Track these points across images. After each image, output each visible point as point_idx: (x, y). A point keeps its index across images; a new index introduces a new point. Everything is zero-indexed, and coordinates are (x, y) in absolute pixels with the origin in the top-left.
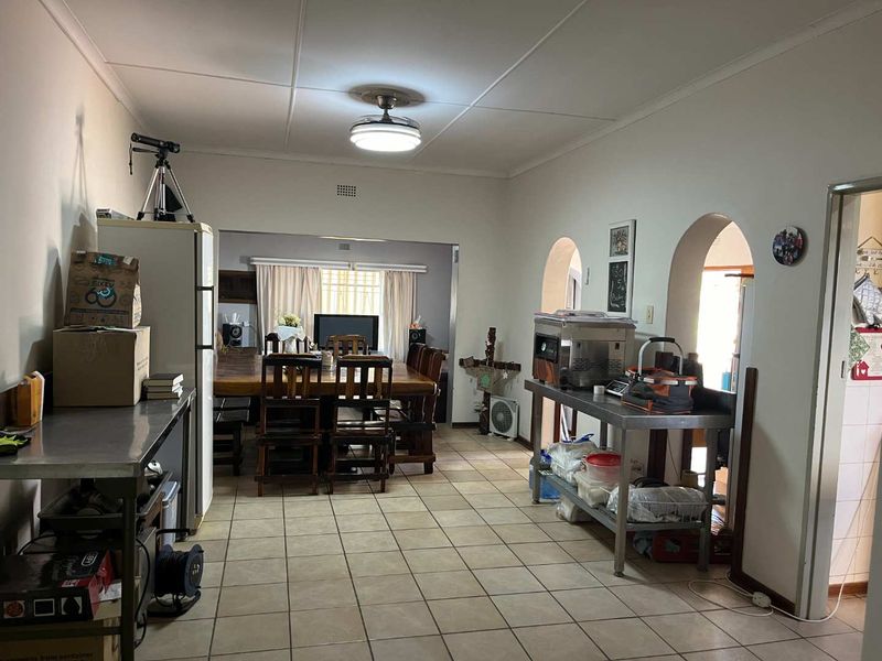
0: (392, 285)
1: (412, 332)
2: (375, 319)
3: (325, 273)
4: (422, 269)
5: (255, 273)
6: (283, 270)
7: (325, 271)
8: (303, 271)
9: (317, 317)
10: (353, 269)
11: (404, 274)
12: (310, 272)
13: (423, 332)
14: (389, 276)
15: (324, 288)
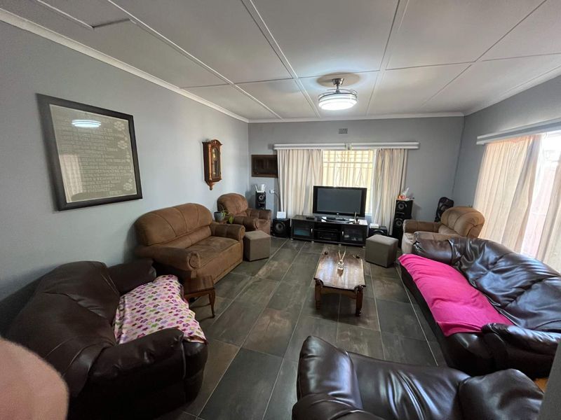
0: (383, 161)
1: (399, 203)
2: (364, 191)
3: (325, 153)
4: (413, 145)
5: (277, 156)
6: (295, 152)
7: (327, 152)
8: (310, 153)
9: (316, 188)
10: (349, 149)
11: (395, 152)
12: (315, 153)
13: (410, 203)
14: (381, 153)
15: (325, 165)
